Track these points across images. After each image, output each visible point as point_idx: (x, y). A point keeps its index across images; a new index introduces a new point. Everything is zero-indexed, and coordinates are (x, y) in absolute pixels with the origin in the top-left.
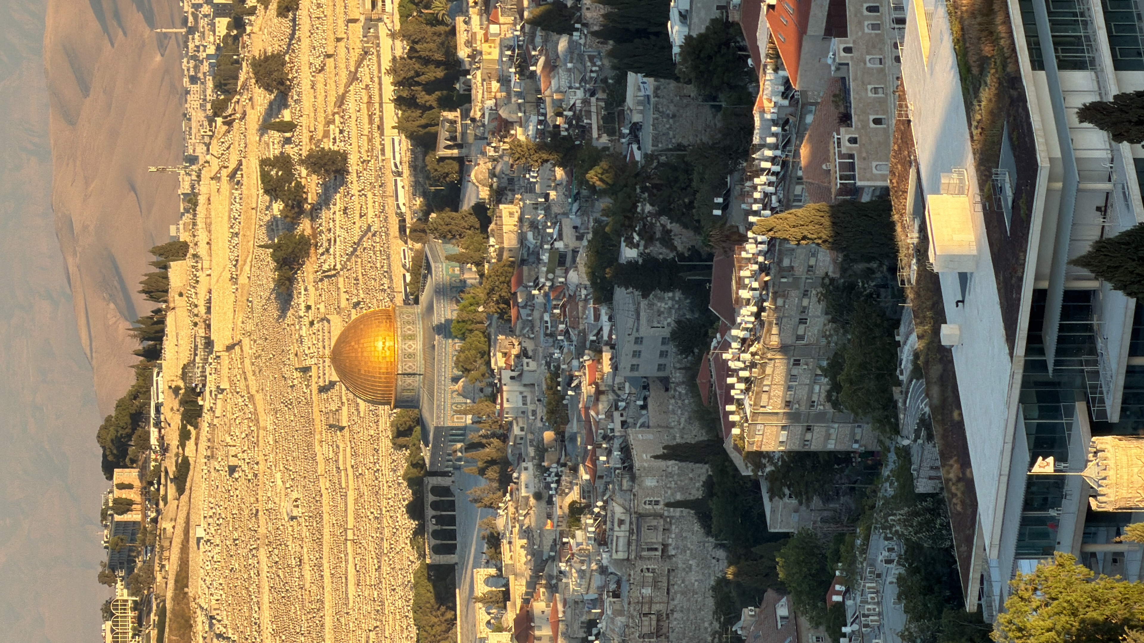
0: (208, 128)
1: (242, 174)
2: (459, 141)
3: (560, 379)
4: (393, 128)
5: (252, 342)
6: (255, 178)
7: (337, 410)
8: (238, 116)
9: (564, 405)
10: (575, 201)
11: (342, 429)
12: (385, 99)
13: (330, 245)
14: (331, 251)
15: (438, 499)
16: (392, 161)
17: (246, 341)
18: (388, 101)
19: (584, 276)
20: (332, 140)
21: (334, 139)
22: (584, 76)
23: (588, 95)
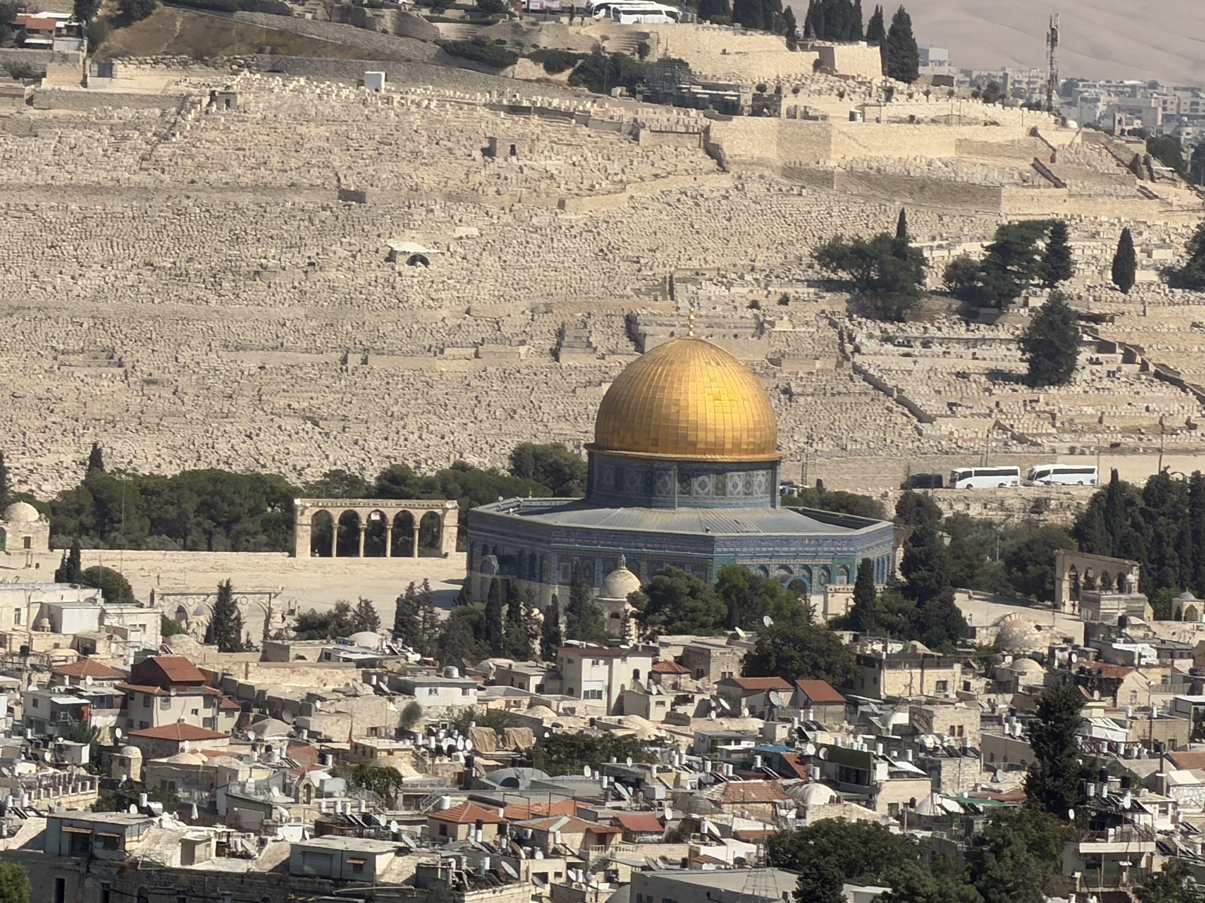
0: (1127, 128)
1: (1039, 186)
2: (1082, 593)
3: (629, 762)
4: (1114, 474)
5: (723, 193)
6: (1031, 211)
7: (589, 344)
8: (1149, 185)
9: (582, 767)
10: (963, 806)
11: (555, 354)
12: (1167, 460)
13: (900, 345)
14: (889, 347)
15: (417, 525)
16: (1051, 467)
17: (725, 181)
18: (1164, 464)
19: (822, 816)
20: (1095, 356)
21: (1097, 362)
22: (1196, 832)
23: (1160, 837)
